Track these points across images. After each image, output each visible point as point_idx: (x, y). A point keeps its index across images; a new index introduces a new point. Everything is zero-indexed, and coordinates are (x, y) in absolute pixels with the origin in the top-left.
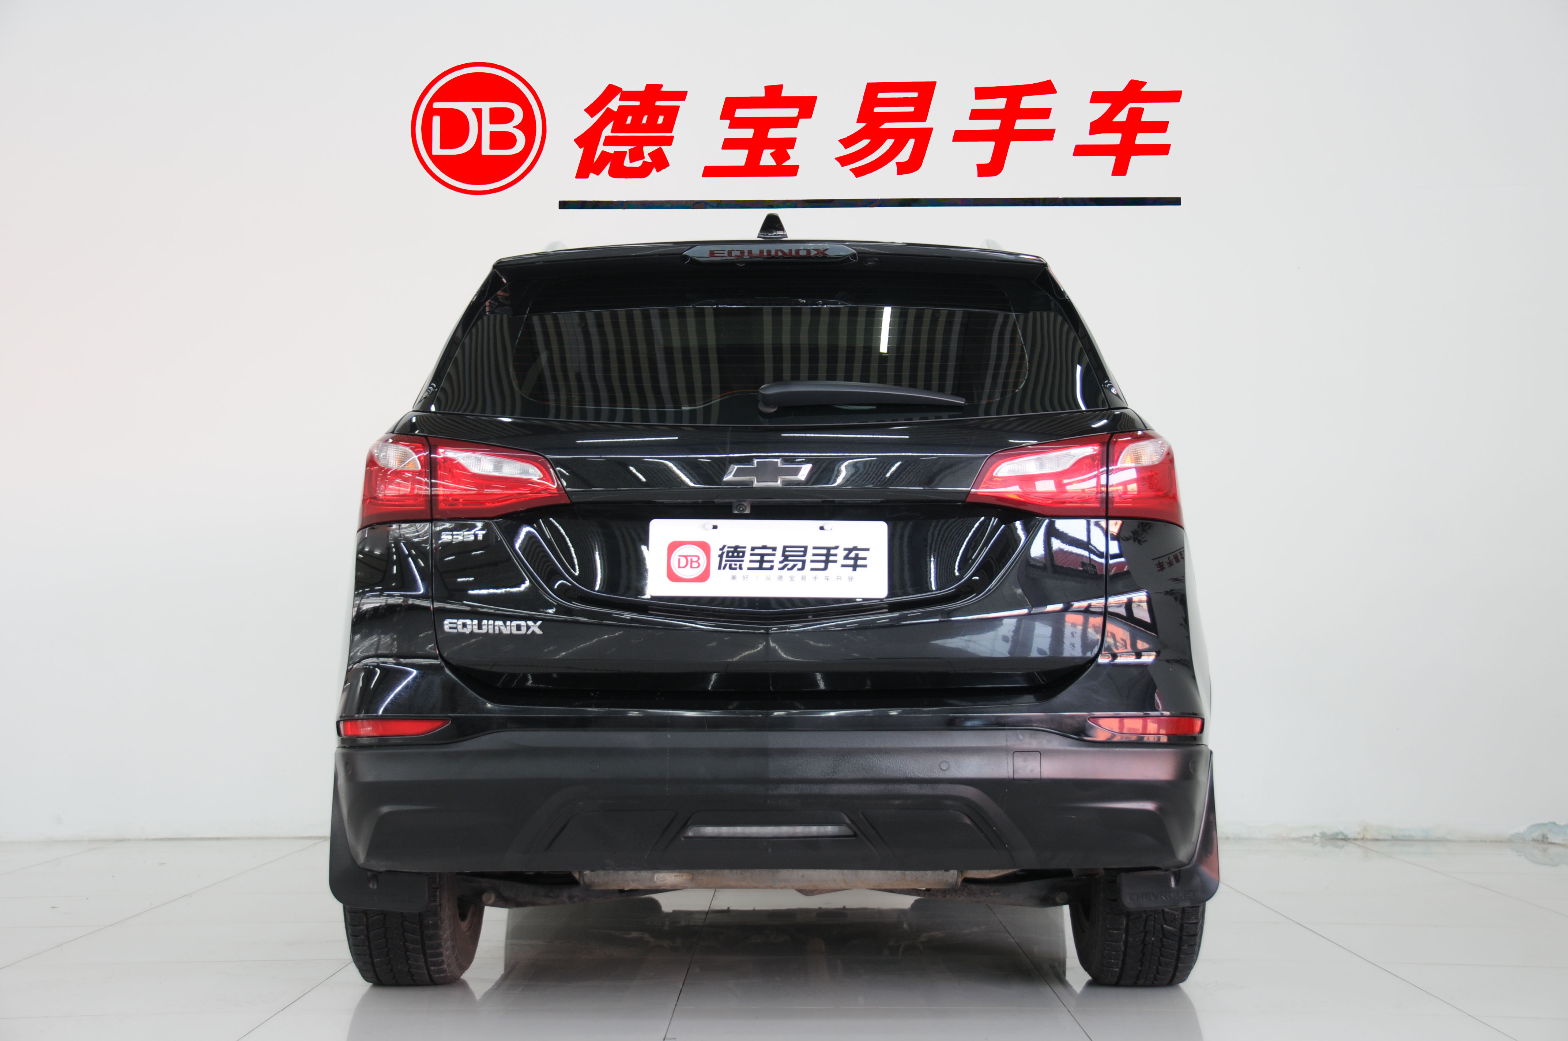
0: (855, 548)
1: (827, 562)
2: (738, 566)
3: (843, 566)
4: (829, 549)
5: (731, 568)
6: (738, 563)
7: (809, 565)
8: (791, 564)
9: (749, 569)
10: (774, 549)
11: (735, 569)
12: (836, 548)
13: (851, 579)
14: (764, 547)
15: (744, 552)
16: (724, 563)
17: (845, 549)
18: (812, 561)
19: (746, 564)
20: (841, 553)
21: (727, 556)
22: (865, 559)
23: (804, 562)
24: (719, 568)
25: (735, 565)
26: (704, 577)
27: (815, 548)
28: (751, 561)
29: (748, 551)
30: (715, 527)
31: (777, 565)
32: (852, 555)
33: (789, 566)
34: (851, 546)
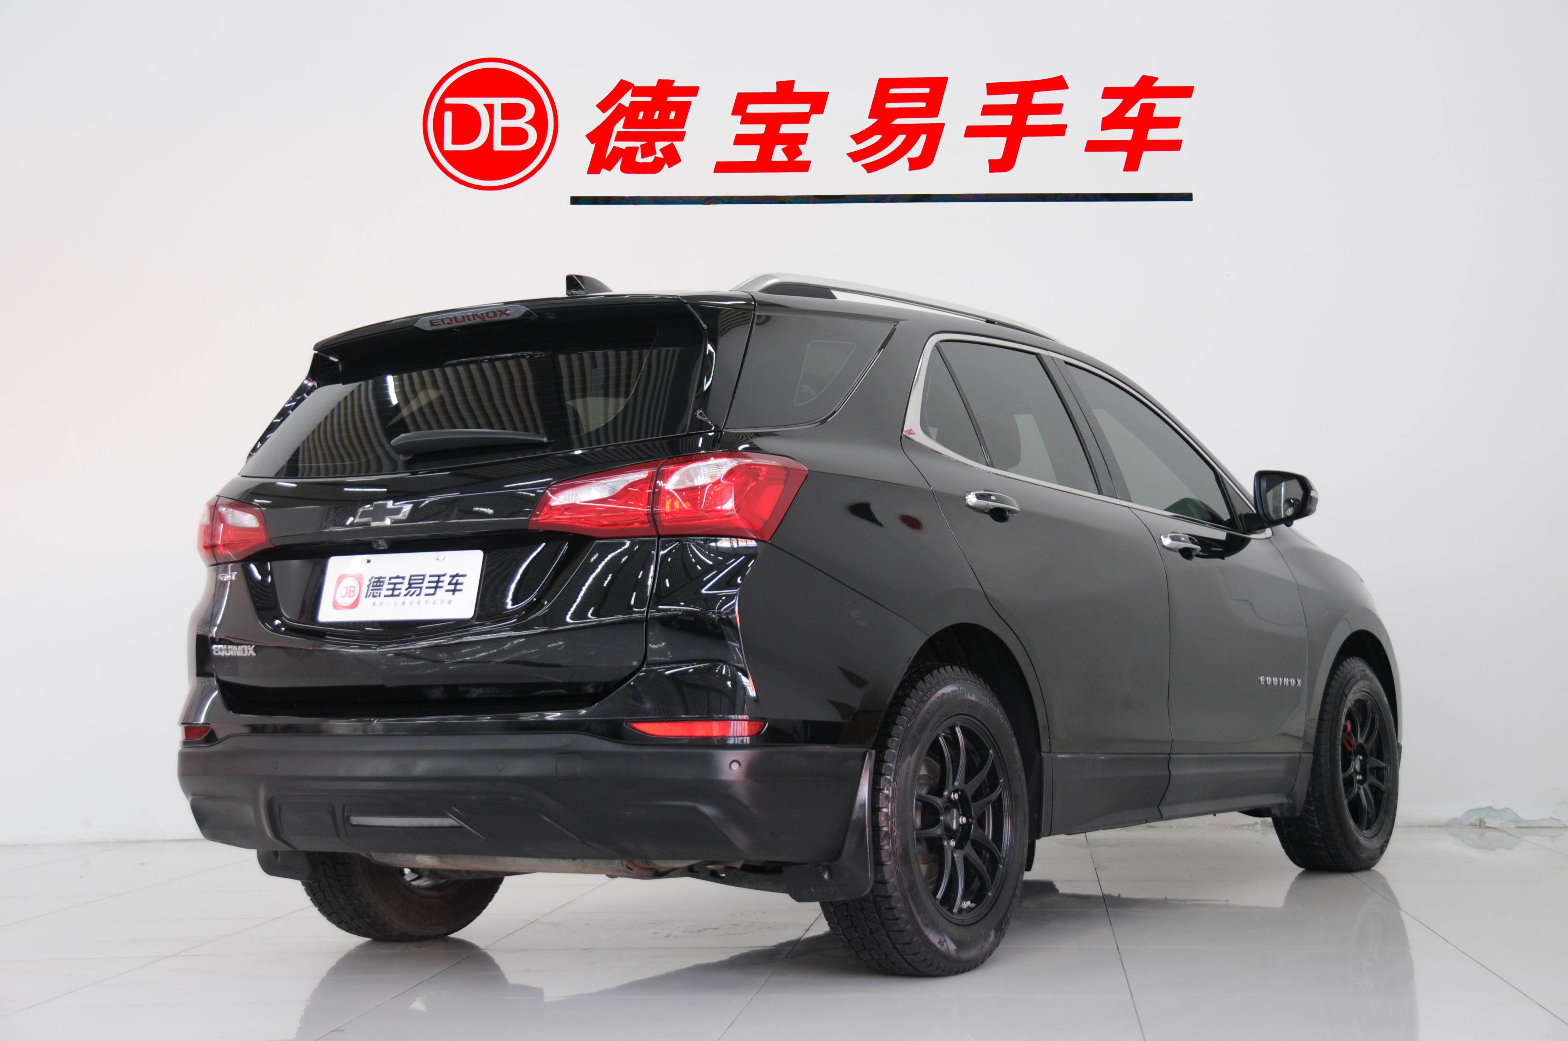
0: (457, 575)
1: (436, 588)
2: (378, 594)
3: (447, 591)
4: (439, 576)
5: (374, 596)
6: (379, 591)
7: (425, 591)
8: (413, 590)
9: (385, 596)
10: (403, 578)
11: (376, 596)
12: (444, 575)
13: (450, 602)
14: (397, 577)
15: (383, 582)
16: (370, 591)
17: (450, 576)
18: (427, 588)
19: (384, 592)
20: (447, 579)
21: (373, 586)
22: (461, 584)
23: (421, 588)
24: (366, 597)
25: (377, 593)
26: (354, 605)
27: (431, 576)
28: (388, 590)
29: (387, 581)
30: (369, 561)
31: (404, 592)
32: (454, 581)
33: (411, 593)
34: (454, 574)
